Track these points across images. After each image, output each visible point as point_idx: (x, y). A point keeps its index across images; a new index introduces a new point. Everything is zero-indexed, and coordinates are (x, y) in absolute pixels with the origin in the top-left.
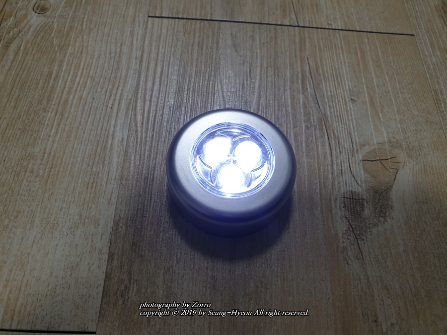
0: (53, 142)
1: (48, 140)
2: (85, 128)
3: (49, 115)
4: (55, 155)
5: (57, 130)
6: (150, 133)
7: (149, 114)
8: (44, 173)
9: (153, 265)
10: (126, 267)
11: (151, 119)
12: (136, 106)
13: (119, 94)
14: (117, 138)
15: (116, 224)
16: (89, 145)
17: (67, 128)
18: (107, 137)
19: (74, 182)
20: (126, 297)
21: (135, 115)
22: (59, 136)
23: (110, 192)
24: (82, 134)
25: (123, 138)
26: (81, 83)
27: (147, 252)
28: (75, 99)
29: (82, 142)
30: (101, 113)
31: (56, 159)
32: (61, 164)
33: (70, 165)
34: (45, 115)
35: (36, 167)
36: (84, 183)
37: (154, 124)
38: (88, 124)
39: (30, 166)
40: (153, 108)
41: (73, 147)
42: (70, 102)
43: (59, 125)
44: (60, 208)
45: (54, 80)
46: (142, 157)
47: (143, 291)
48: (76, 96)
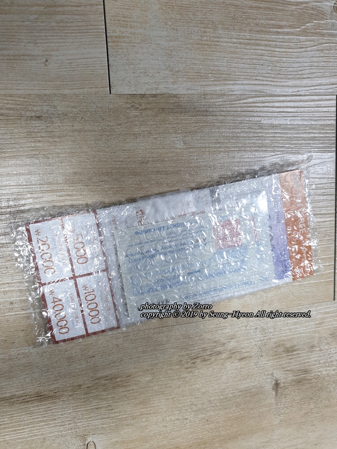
0: (228, 42)
1: (228, 38)
2: (239, 63)
3: (247, 34)
4: (217, 45)
5: (236, 43)
6: (239, 109)
7: (254, 107)
8: (204, 41)
9: (152, 123)
10: (149, 106)
11: (250, 109)
12: (260, 97)
13: (267, 83)
14: (234, 87)
15: (175, 96)
16: (227, 68)
17: (238, 50)
18: (234, 80)
19: (200, 63)
20: (131, 109)
21: (252, 97)
22: (232, 45)
23: (196, 88)
24: (235, 62)
25: (233, 91)
26: (275, 53)
27: (160, 118)
28: (261, 51)
29: (229, 63)
30: (252, 73)
31: (214, 47)
32: (212, 51)
33: (211, 58)
34: (247, 32)
35: (208, 34)
36: (200, 70)
37: (246, 111)
38: (242, 65)
39: (208, 30)
40: (258, 109)
41: (224, 57)
42: (258, 48)
43: (240, 43)
44: (182, 57)
45: (275, 32)
46: (221, 106)
47: (136, 119)
48: (263, 52)
